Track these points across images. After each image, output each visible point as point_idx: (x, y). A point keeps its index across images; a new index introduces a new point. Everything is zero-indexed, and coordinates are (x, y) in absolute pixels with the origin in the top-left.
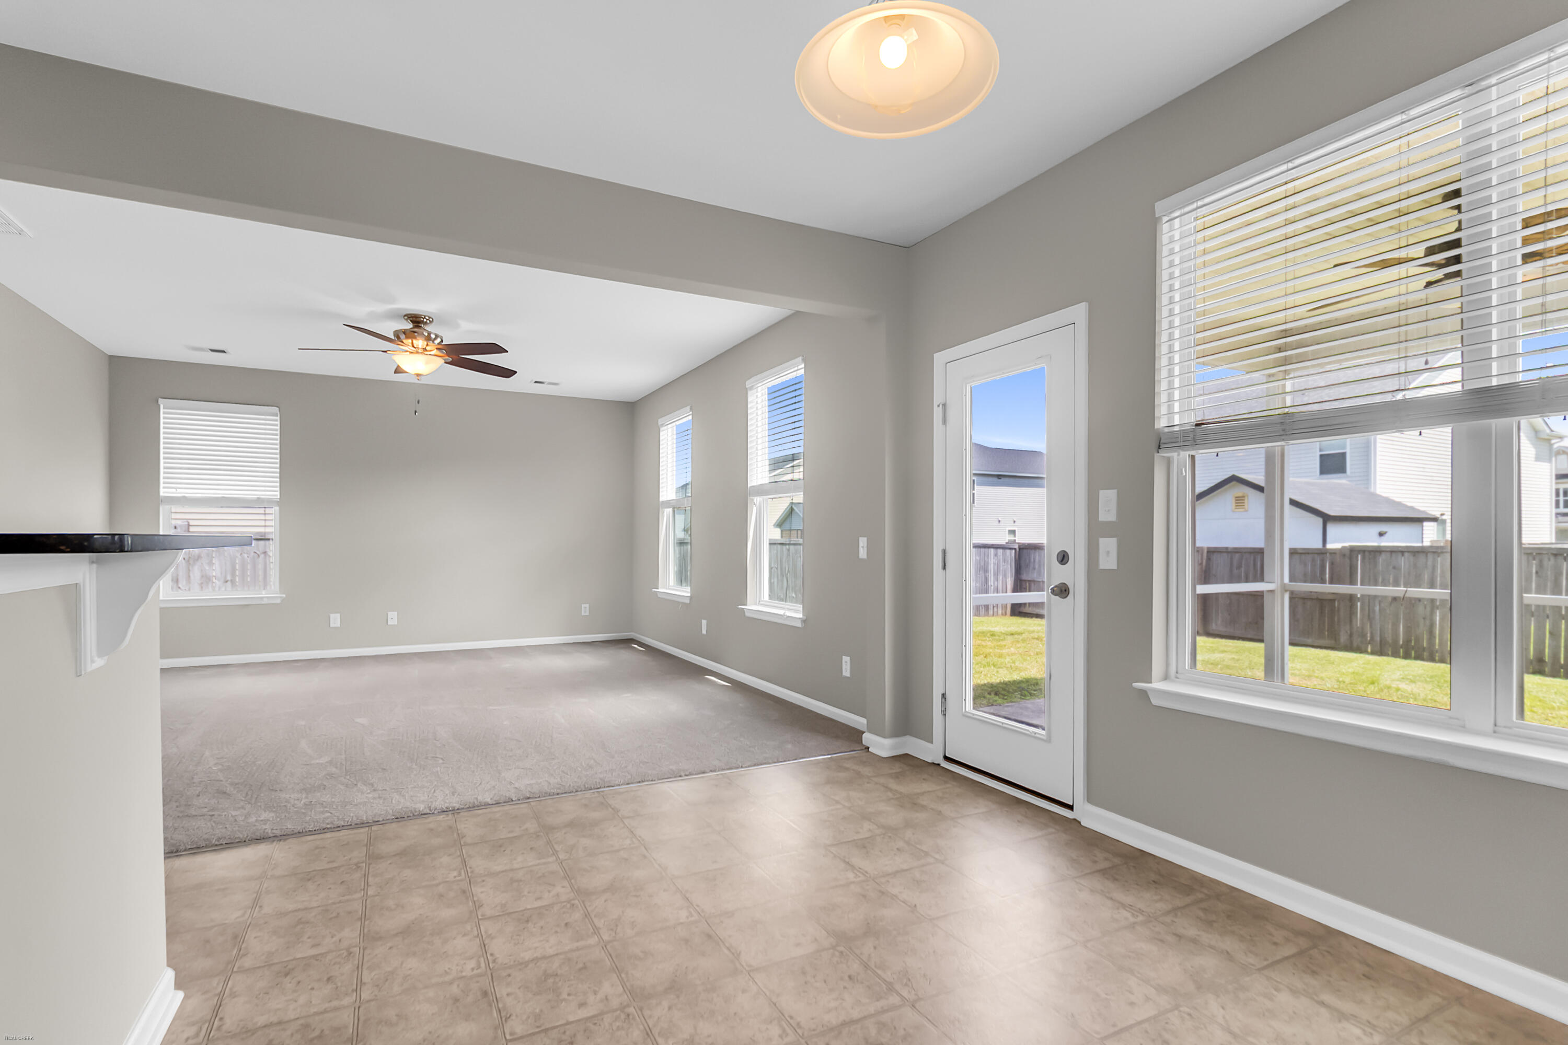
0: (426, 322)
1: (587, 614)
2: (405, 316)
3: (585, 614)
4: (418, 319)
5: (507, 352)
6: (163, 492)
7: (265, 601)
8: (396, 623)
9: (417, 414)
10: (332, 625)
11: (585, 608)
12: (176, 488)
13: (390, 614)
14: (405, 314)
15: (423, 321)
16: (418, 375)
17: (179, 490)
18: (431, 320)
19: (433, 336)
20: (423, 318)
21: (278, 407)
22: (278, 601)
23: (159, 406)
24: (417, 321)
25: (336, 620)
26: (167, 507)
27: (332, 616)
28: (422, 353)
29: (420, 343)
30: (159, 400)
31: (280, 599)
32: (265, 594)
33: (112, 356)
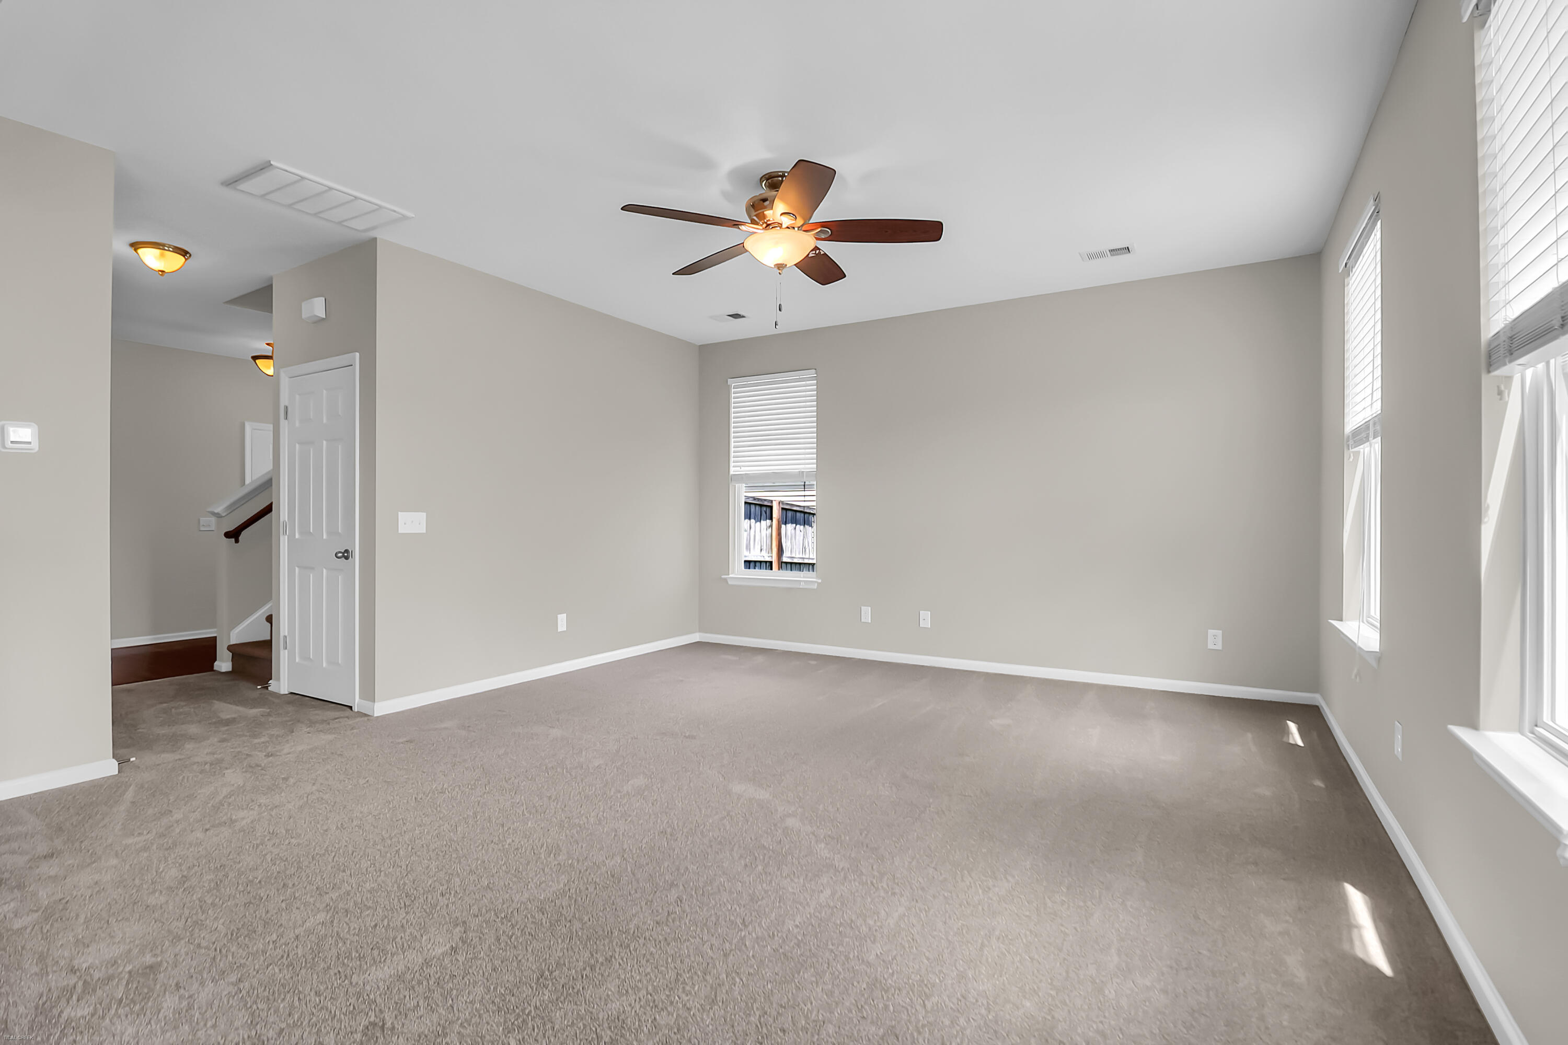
1: (1220, 647)
3: (1215, 648)
6: (731, 473)
7: (802, 585)
8: (929, 626)
11: (1214, 635)
12: (740, 466)
13: (923, 614)
17: (743, 469)
21: (815, 369)
23: (729, 386)
25: (866, 614)
26: (738, 486)
27: (864, 608)
30: (729, 380)
31: (816, 585)
32: (804, 577)
33: (700, 346)
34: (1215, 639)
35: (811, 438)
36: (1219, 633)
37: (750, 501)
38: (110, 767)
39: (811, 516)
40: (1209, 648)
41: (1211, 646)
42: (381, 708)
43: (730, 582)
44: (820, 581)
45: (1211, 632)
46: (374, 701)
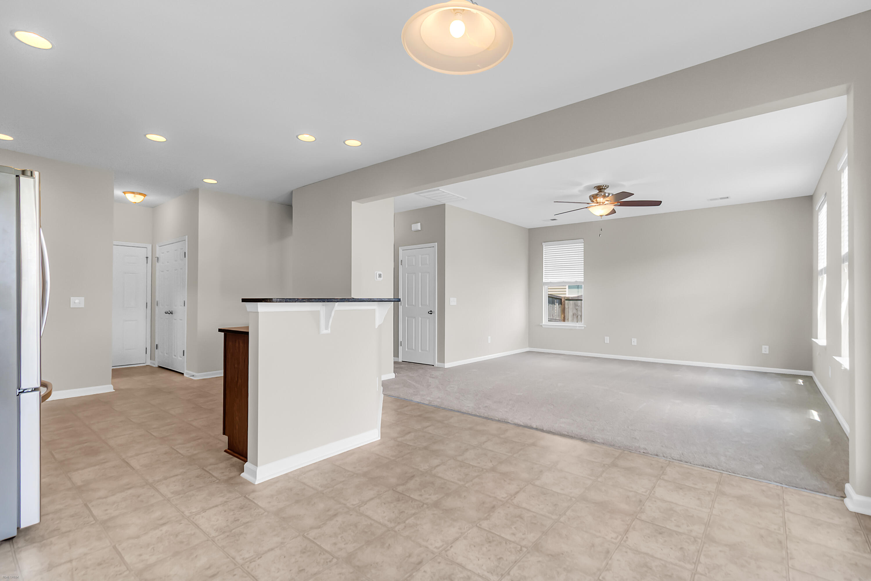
0: (605, 188)
1: (767, 352)
2: (595, 187)
3: (765, 353)
4: (600, 188)
5: (633, 194)
6: (544, 281)
7: (578, 328)
8: (636, 344)
9: (600, 236)
10: (605, 342)
11: (765, 348)
12: (548, 279)
13: (633, 340)
14: (594, 186)
15: (603, 188)
16: (601, 216)
17: (549, 279)
18: (607, 186)
19: (607, 195)
20: (603, 187)
21: (583, 239)
22: (583, 328)
23: (543, 246)
24: (600, 189)
25: (607, 340)
26: (546, 287)
27: (606, 337)
28: (602, 205)
29: (600, 200)
30: (543, 243)
31: (584, 327)
32: (578, 325)
33: (529, 229)
34: (765, 349)
35: (582, 267)
36: (767, 347)
37: (550, 296)
38: (392, 376)
39: (579, 302)
40: (763, 353)
41: (763, 352)
42: (447, 365)
43: (543, 327)
44: (585, 326)
45: (764, 347)
46: (444, 363)
